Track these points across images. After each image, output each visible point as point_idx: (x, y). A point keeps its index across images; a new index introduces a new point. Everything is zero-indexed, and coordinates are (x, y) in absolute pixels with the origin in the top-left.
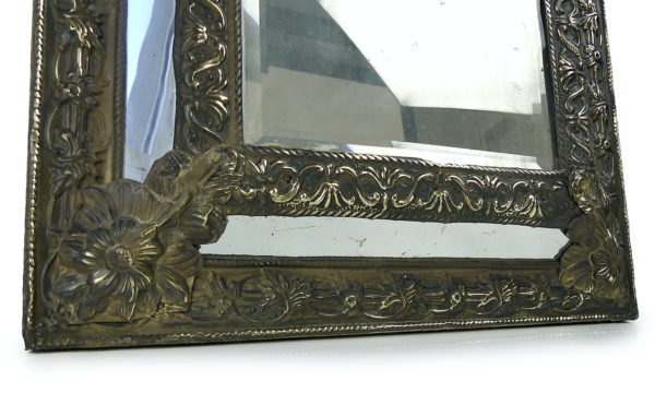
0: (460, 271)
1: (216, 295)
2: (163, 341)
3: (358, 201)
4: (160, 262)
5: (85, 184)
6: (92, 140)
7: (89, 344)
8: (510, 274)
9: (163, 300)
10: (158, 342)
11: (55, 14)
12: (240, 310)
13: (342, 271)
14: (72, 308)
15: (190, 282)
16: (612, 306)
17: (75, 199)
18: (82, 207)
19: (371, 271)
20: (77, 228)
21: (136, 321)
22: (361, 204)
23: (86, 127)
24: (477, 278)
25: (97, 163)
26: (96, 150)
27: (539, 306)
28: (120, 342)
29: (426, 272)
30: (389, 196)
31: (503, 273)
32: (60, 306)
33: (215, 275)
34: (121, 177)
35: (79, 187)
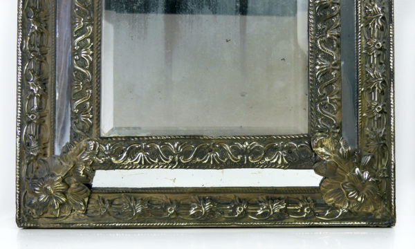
0: (244, 194)
1: (99, 206)
2: (74, 226)
3: (160, 160)
4: (69, 191)
5: (39, 158)
6: (42, 138)
7: (42, 226)
8: (282, 196)
9: (74, 208)
10: (71, 227)
11: (25, 82)
12: (111, 213)
13: (167, 195)
14: (34, 211)
15: (86, 200)
16: (370, 217)
17: (36, 165)
18: (37, 168)
19: (184, 195)
20: (35, 178)
21: (62, 217)
22: (162, 162)
23: (39, 133)
24: (258, 198)
25: (44, 148)
26: (44, 142)
27: (304, 216)
28: (55, 226)
29: (221, 195)
30: (179, 157)
31: (278, 196)
32: (29, 210)
33: (99, 197)
34: (54, 154)
35: (36, 160)
